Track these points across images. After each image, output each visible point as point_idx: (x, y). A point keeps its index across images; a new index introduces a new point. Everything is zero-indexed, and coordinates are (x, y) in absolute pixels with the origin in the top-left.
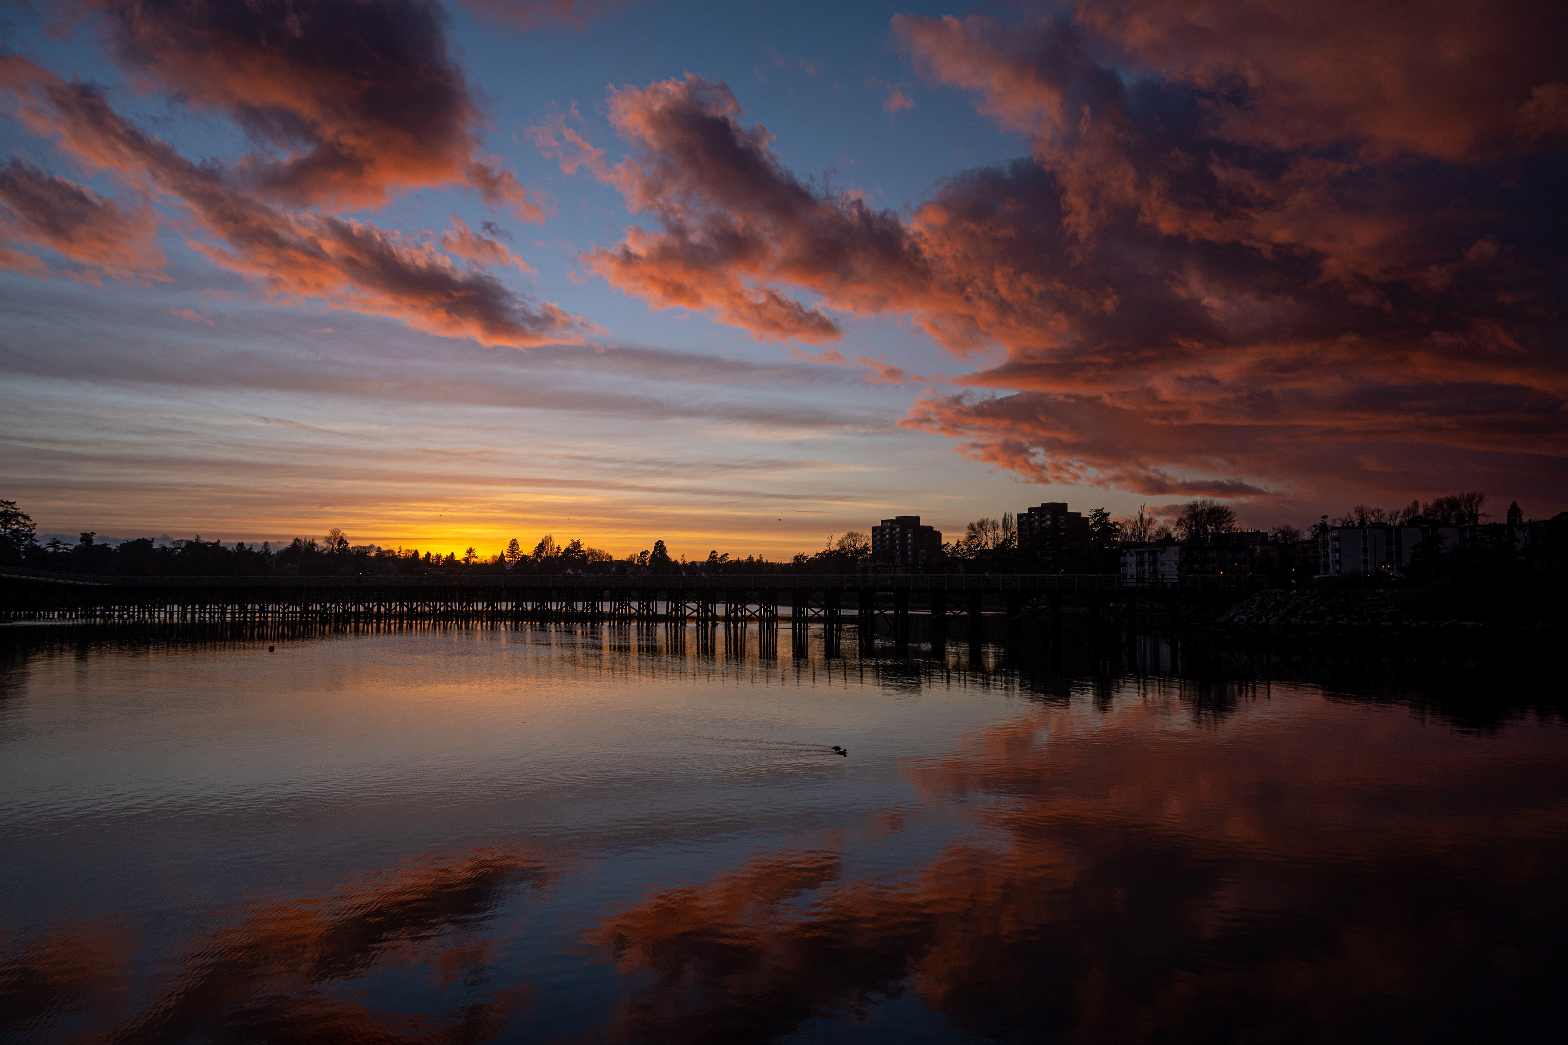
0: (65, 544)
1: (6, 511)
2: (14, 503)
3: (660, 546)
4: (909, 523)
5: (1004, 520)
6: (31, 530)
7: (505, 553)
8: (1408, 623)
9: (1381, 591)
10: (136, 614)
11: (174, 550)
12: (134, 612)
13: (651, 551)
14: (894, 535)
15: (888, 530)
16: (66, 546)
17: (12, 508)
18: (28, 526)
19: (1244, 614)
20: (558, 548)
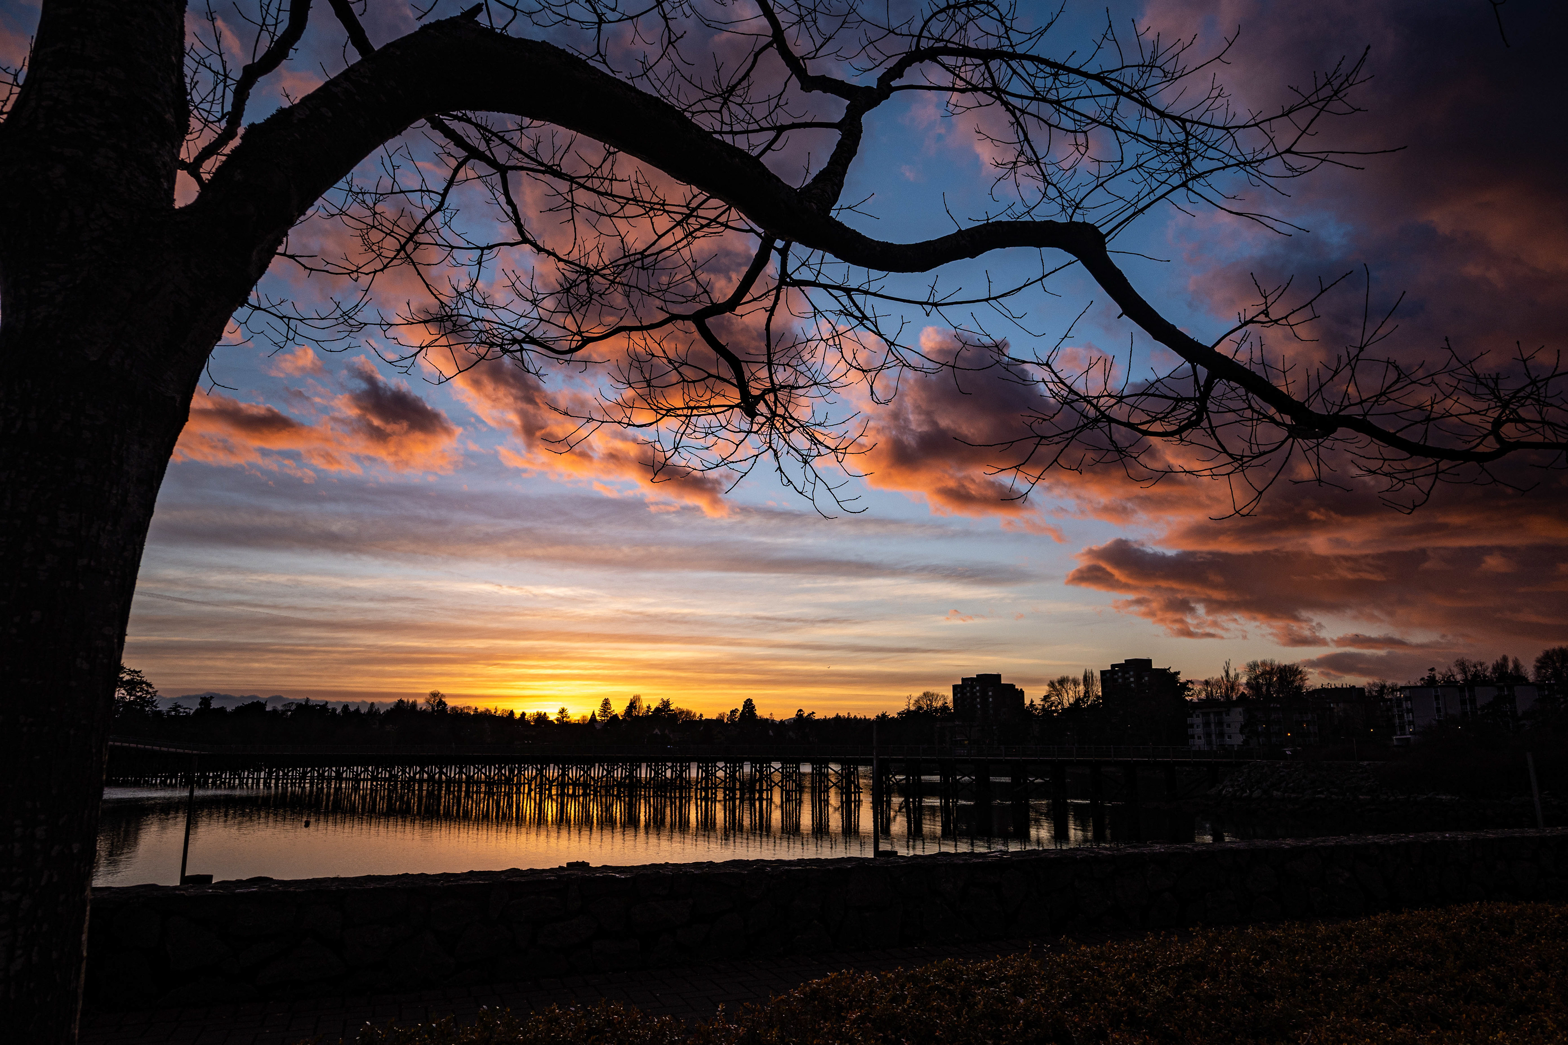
0: (185, 709)
1: (132, 679)
2: (140, 672)
3: (749, 705)
4: (989, 681)
5: (1085, 677)
6: (152, 697)
7: (597, 713)
8: (1385, 797)
9: (1366, 763)
10: (227, 780)
11: (284, 712)
12: (226, 778)
13: (741, 709)
14: (975, 693)
15: (968, 689)
16: (186, 710)
17: (138, 676)
18: (150, 693)
19: (1232, 786)
20: (649, 707)
